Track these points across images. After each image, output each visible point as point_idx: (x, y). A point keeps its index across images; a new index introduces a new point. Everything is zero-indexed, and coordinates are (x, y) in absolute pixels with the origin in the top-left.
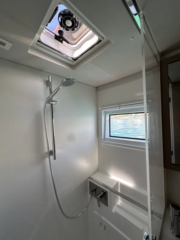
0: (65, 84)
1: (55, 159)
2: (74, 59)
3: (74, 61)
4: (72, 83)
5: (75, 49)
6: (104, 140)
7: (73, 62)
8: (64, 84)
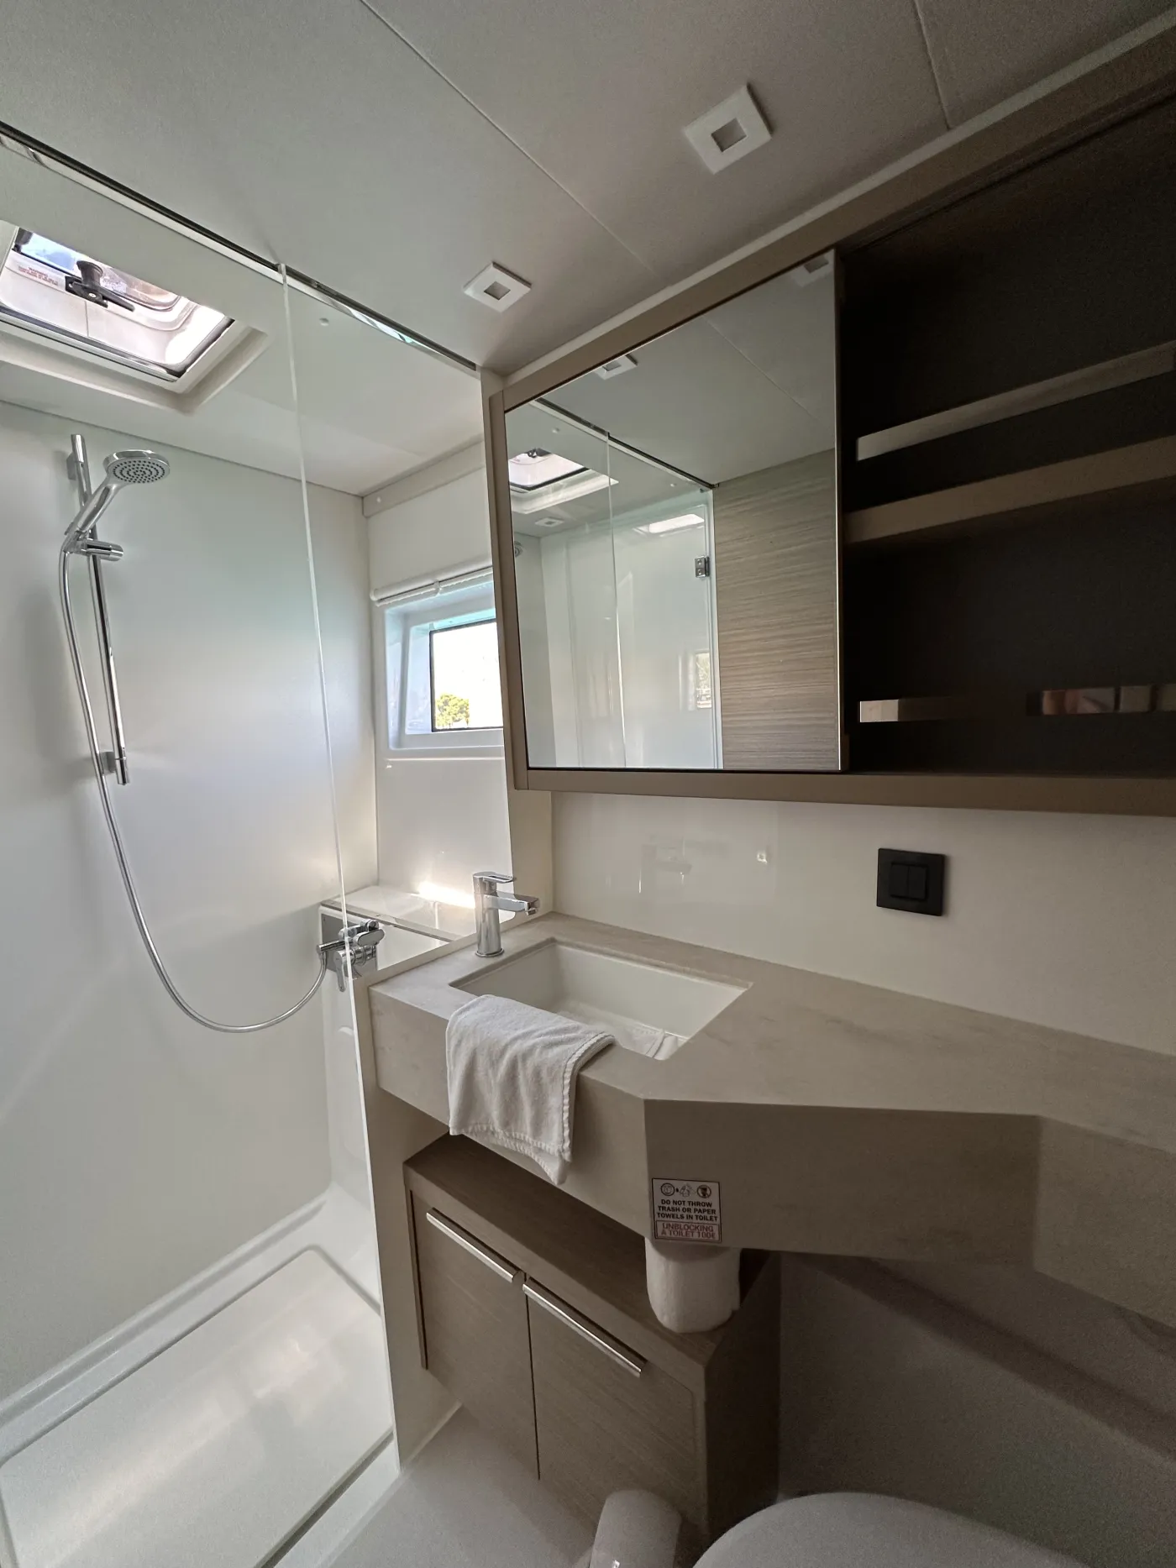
0: (125, 473)
1: (124, 782)
2: (174, 369)
3: (175, 378)
4: (154, 472)
5: (171, 331)
6: (399, 743)
7: (173, 381)
8: (118, 473)
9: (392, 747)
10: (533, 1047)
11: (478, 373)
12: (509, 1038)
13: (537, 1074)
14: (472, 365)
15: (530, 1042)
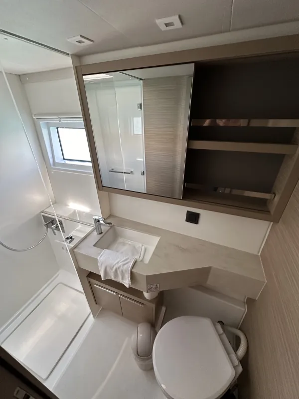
6: (54, 165)
9: (52, 166)
10: (120, 266)
11: (70, 56)
12: (115, 263)
13: (122, 271)
14: (68, 54)
15: (120, 264)
